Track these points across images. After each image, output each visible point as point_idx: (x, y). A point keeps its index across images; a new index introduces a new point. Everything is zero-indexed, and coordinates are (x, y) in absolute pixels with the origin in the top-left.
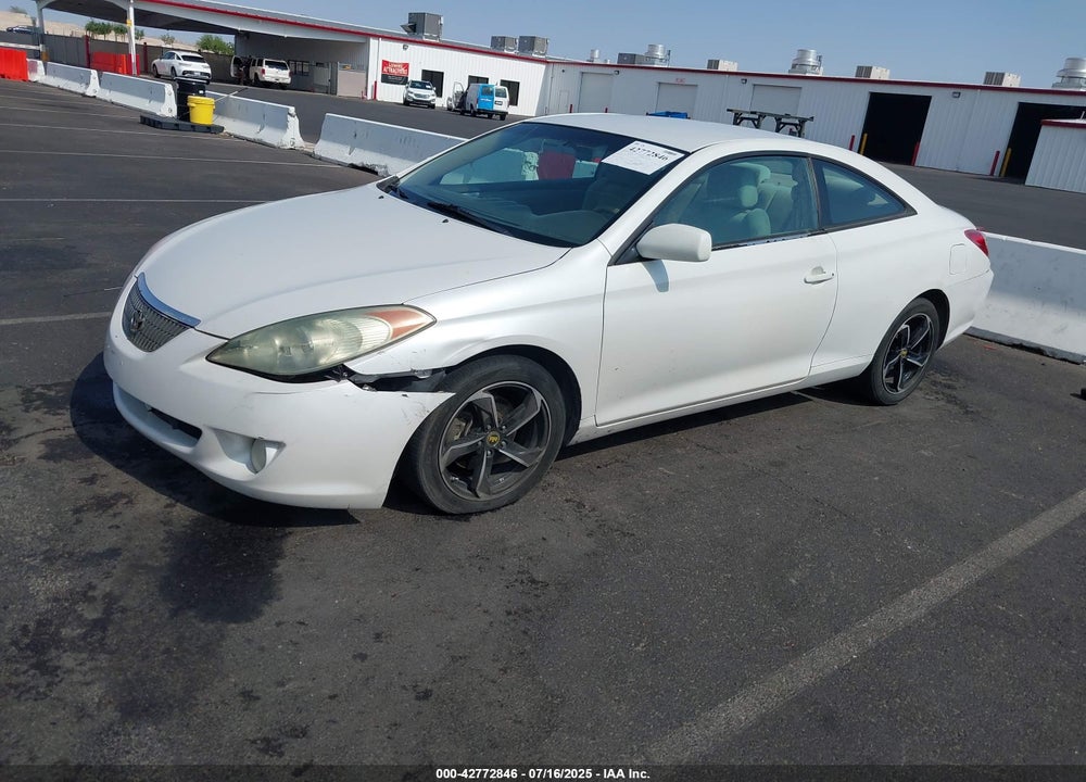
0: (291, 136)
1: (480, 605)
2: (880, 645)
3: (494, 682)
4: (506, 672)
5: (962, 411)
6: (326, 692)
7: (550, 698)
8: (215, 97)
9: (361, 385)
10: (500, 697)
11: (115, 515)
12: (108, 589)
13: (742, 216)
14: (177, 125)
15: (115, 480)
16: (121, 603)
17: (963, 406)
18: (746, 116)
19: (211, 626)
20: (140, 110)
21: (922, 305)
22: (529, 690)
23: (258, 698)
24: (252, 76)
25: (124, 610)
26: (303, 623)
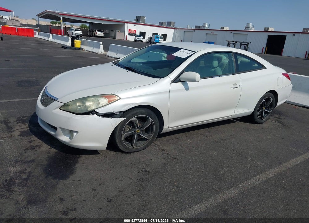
0: (101, 50)
1: (130, 177)
2: (244, 191)
3: (130, 198)
4: (134, 195)
5: (282, 125)
6: (83, 199)
7: (145, 203)
8: (81, 40)
9: (99, 116)
10: (131, 202)
11: (35, 151)
12: (30, 170)
13: (213, 70)
14: (71, 48)
15: (37, 141)
16: (32, 174)
17: (283, 124)
18: (232, 42)
19: (55, 181)
20: (62, 44)
21: (269, 95)
22: (139, 201)
23: (64, 200)
24: (93, 34)
25: (33, 176)
26: (80, 181)
